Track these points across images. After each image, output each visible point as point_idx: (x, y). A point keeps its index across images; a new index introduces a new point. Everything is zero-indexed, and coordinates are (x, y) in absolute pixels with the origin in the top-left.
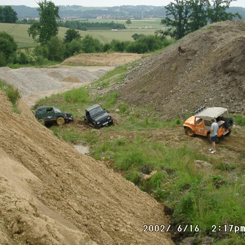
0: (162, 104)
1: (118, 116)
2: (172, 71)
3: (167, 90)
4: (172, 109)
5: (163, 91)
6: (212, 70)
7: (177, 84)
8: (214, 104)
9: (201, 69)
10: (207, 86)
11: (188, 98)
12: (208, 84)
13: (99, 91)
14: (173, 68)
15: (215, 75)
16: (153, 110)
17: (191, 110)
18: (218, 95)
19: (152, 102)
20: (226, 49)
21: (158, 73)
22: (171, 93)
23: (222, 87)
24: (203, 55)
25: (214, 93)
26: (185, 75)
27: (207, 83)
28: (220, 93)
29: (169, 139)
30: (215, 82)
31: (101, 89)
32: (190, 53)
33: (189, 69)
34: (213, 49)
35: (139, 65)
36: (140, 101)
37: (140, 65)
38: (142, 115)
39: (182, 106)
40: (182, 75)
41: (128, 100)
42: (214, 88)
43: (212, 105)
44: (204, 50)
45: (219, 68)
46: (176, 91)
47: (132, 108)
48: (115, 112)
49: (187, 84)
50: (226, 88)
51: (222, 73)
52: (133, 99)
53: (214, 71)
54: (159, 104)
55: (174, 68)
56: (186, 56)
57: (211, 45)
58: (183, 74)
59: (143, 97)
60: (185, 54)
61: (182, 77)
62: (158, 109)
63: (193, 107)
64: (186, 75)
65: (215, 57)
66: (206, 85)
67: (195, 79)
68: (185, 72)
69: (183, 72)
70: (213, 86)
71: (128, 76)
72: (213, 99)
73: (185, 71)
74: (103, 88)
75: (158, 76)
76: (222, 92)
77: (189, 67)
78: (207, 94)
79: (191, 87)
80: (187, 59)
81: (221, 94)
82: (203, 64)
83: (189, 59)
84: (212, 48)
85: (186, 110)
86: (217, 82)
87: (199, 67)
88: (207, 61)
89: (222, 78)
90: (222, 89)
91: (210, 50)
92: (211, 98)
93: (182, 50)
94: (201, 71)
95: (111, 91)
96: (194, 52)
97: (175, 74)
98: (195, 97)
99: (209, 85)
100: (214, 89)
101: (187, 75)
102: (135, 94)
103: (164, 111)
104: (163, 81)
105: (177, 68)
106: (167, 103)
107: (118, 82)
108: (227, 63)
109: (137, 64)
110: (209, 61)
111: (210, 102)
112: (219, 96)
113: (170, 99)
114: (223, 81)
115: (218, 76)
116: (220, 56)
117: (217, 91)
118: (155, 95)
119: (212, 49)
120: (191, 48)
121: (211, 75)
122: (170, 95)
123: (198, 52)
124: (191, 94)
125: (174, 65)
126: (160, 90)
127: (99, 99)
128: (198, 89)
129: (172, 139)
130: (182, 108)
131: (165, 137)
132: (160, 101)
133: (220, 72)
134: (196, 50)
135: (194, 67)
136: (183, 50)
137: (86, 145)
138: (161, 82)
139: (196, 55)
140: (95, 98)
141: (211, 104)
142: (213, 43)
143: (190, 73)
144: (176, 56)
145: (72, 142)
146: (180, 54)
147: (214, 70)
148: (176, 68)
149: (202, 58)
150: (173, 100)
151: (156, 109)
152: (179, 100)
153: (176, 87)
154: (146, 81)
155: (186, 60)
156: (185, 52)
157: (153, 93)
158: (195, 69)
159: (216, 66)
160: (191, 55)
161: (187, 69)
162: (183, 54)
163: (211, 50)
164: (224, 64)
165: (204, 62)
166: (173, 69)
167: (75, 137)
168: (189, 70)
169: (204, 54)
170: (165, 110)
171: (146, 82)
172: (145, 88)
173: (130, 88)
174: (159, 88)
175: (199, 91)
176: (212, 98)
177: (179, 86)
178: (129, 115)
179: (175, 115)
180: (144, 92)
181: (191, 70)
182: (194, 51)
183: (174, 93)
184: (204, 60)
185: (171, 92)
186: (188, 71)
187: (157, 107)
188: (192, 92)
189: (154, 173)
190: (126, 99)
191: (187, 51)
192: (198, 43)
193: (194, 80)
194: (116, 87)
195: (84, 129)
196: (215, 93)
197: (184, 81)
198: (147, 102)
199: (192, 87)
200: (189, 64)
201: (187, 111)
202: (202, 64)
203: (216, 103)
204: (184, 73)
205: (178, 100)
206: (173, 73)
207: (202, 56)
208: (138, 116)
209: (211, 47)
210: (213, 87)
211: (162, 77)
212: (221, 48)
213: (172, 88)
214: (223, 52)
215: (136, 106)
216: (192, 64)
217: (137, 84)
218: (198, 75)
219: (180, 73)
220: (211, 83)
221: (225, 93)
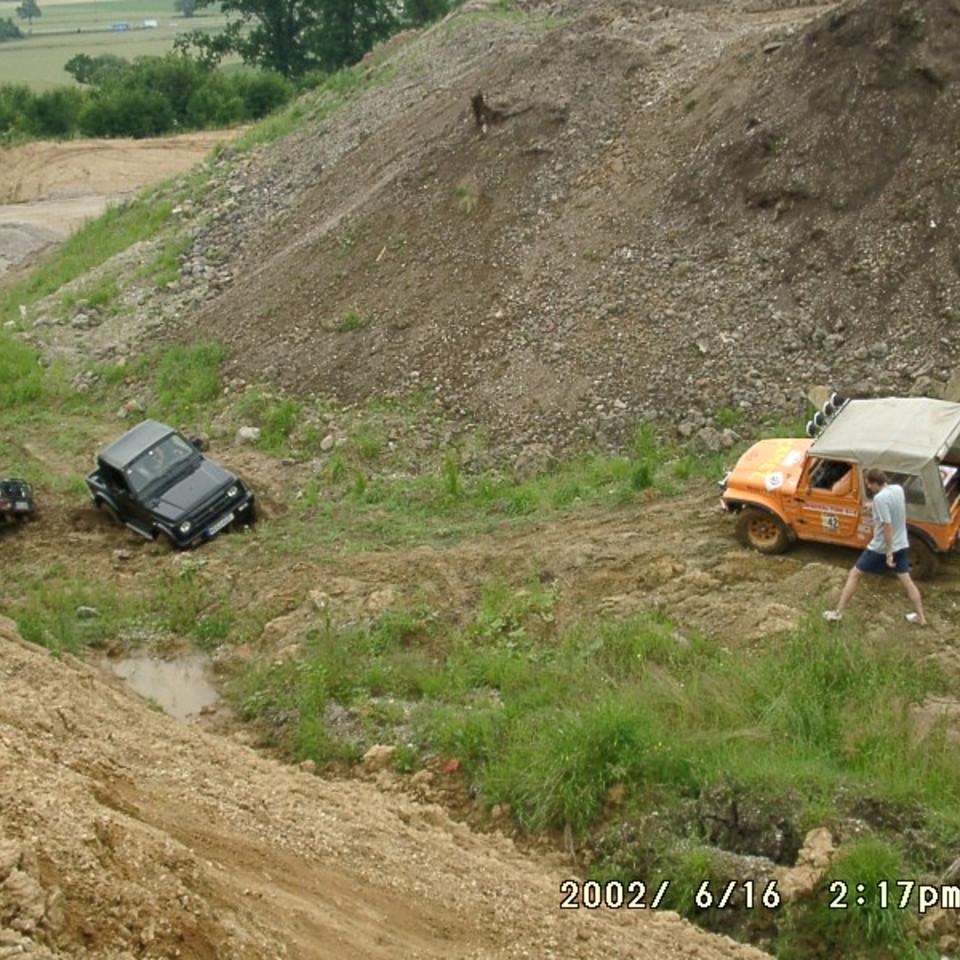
0: (475, 383)
1: (265, 466)
2: (467, 216)
3: (472, 309)
4: (535, 402)
5: (452, 312)
6: (677, 196)
7: (516, 274)
8: (754, 361)
9: (615, 196)
10: (682, 275)
11: (606, 340)
12: (687, 263)
13: (87, 334)
14: (466, 199)
15: (707, 221)
16: (436, 415)
17: (641, 400)
18: (752, 315)
19: (417, 373)
20: (715, 95)
21: (396, 227)
22: (500, 320)
23: (762, 276)
24: (603, 129)
25: (732, 306)
26: (541, 228)
27: (675, 260)
28: (761, 303)
29: (658, 581)
30: (718, 254)
31: (90, 325)
32: (532, 120)
33: (554, 197)
34: (641, 98)
35: (231, 194)
36: (346, 374)
37: (235, 189)
38: (391, 444)
39: (583, 384)
40: (528, 231)
41: (279, 374)
42: (721, 283)
43: (741, 366)
44: (597, 103)
45: (715, 184)
46: (522, 307)
47: (327, 416)
48: (238, 441)
49: (567, 272)
50: (787, 279)
51: (739, 206)
52: (310, 367)
53: (693, 202)
54: (458, 382)
55: (475, 200)
56: (519, 136)
57: (627, 77)
58: (527, 224)
59: (355, 352)
60: (508, 128)
61: (529, 239)
62: (462, 406)
63: (650, 386)
64: (547, 226)
65: (667, 133)
66: (675, 269)
67: (603, 242)
68: (535, 213)
69: (525, 215)
70: (714, 271)
71: (197, 247)
72: (735, 335)
73: (537, 206)
74: (98, 317)
75: (401, 242)
76: (772, 301)
77: (552, 187)
78: (694, 314)
79: (593, 284)
80: (528, 153)
81: (766, 307)
82: (618, 166)
83: (536, 152)
84: (634, 91)
85: (618, 403)
86: (725, 253)
87: (599, 184)
88: (633, 152)
89: (743, 233)
90: (764, 283)
91: (629, 100)
92: (723, 330)
93: (487, 109)
94: (620, 203)
95: (149, 329)
96: (557, 114)
97: (488, 226)
98: (640, 330)
99: (689, 269)
100: (721, 288)
101: (551, 229)
102: (307, 339)
103: (497, 414)
104: (433, 265)
105: (491, 200)
106: (497, 376)
107: (170, 285)
108: (748, 157)
109: (213, 187)
110: (641, 155)
111: (725, 351)
112: (761, 320)
113: (509, 354)
114: (757, 244)
115: (721, 225)
116: (693, 129)
117: (743, 296)
118: (419, 337)
119: (636, 96)
120: (532, 101)
121: (681, 223)
122: (497, 330)
123: (575, 116)
124: (614, 319)
125: (469, 183)
126: (434, 309)
127: (111, 380)
128: (639, 294)
129: (677, 580)
130: (591, 391)
131: (625, 568)
132: (456, 368)
133: (728, 203)
134: (561, 103)
135: (576, 186)
136: (494, 109)
137: (177, 653)
138: (429, 269)
139: (571, 131)
140: (90, 374)
141: (735, 362)
142: (633, 68)
143: (564, 216)
144: (465, 140)
145: (97, 646)
146: (485, 128)
147: (686, 195)
148: (485, 199)
149: (601, 141)
150: (528, 357)
151: (447, 407)
152: (559, 352)
153: (514, 288)
154: (344, 273)
155: (522, 155)
156: (505, 119)
157: (403, 328)
158: (585, 197)
159: (692, 177)
160: (541, 130)
161: (544, 200)
162: (502, 131)
163: (634, 101)
164: (736, 163)
165: (618, 160)
166: (468, 202)
167: (93, 610)
168: (554, 204)
169: (603, 123)
170: (502, 412)
171: (346, 277)
172: (351, 309)
173: (261, 310)
174: (426, 299)
175: (646, 301)
176: (732, 330)
177: (530, 283)
178: (318, 451)
179: (565, 433)
180: (352, 326)
181: (563, 201)
182: (553, 111)
183: (514, 318)
184: (617, 151)
185: (499, 314)
186: (550, 205)
187: (455, 397)
188: (613, 312)
189: (818, 846)
190: (271, 372)
191: (515, 115)
192: (560, 73)
193: (600, 251)
194: (168, 310)
195: (122, 558)
196: (738, 309)
197: (547, 257)
198: (388, 374)
199: (605, 285)
200: (544, 175)
201: (624, 406)
202: (609, 167)
203: (763, 358)
204: (533, 218)
205: (555, 356)
206: (476, 221)
207: (600, 134)
208: (371, 455)
209: (631, 87)
210: (712, 278)
211: (424, 246)
212: (686, 92)
213: (497, 295)
214: (697, 107)
215: (335, 400)
216: (560, 172)
217: (297, 289)
218: (610, 225)
219: (512, 220)
220: (695, 259)
221: (787, 304)
